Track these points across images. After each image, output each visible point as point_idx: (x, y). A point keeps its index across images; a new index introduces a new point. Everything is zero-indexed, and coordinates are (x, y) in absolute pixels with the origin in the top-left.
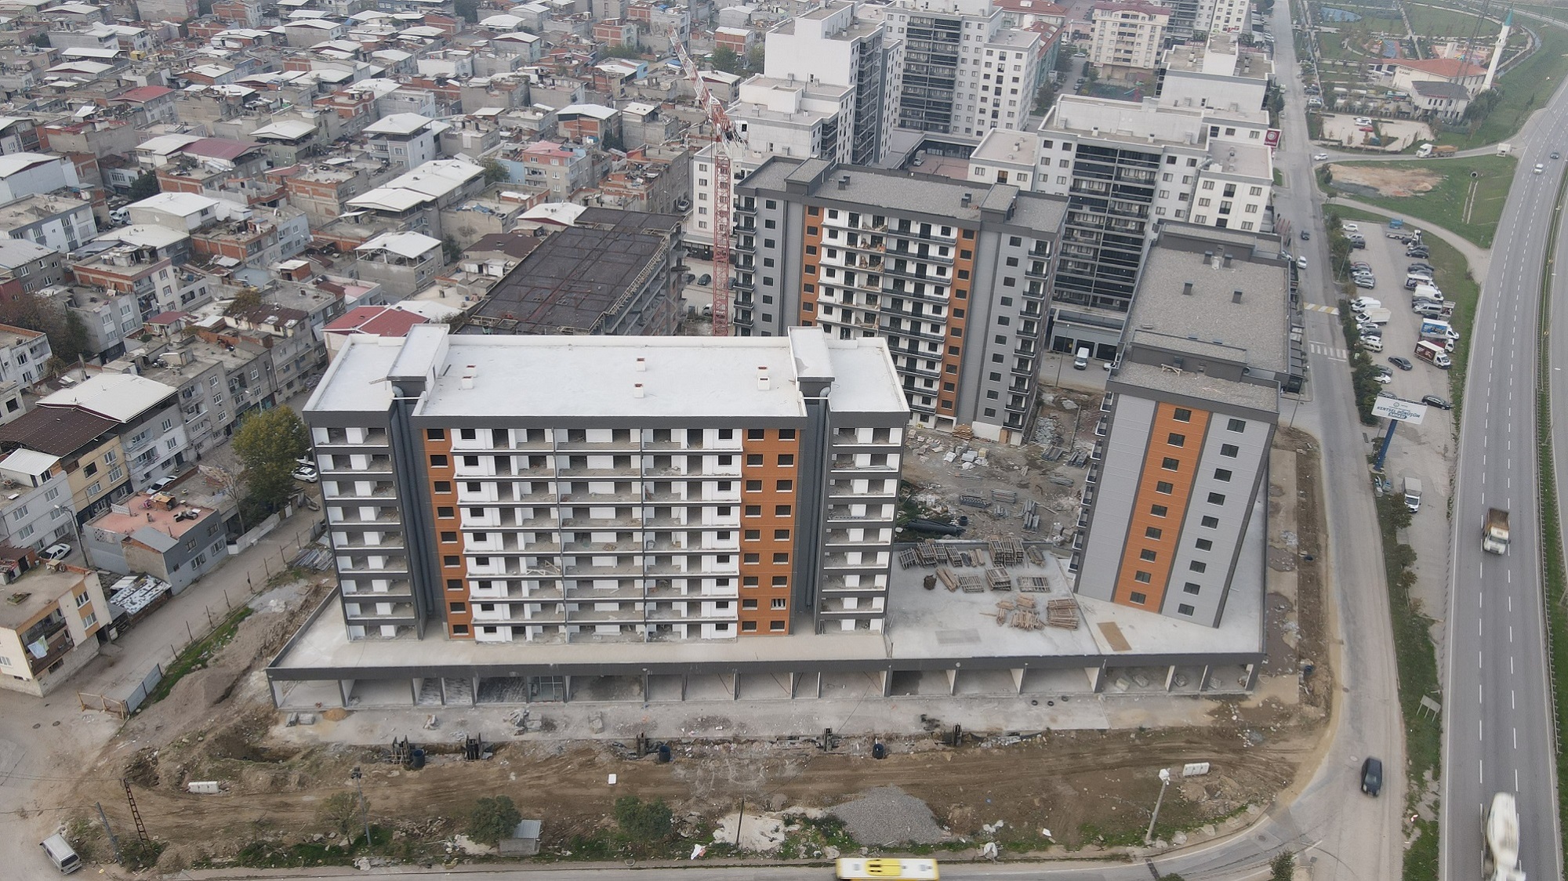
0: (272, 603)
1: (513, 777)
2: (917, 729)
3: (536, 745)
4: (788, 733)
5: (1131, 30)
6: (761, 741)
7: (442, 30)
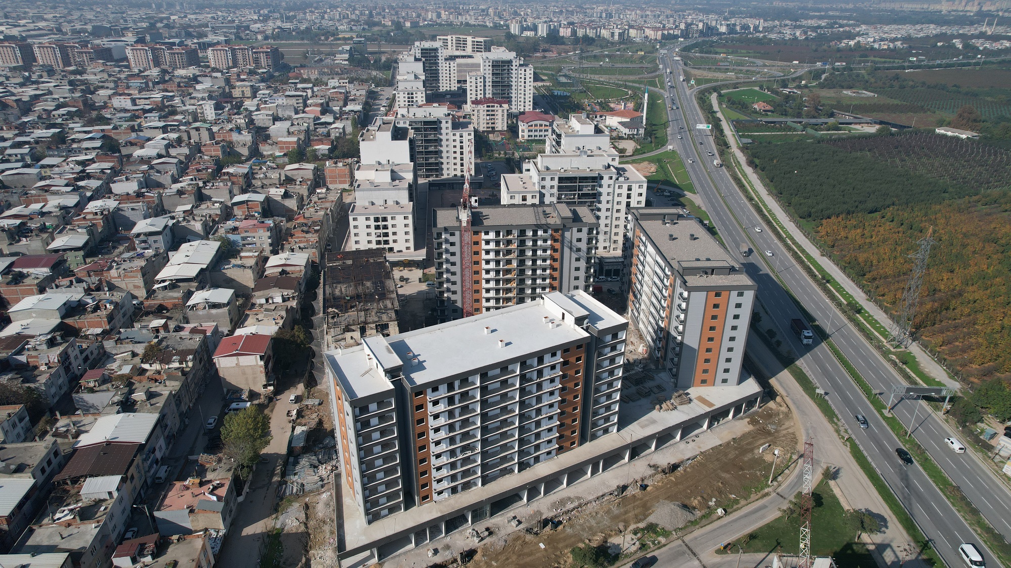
0: (288, 521)
1: (494, 563)
2: (651, 471)
3: (492, 544)
4: (601, 494)
5: (493, 113)
6: (590, 502)
7: (113, 164)
